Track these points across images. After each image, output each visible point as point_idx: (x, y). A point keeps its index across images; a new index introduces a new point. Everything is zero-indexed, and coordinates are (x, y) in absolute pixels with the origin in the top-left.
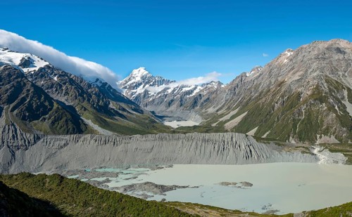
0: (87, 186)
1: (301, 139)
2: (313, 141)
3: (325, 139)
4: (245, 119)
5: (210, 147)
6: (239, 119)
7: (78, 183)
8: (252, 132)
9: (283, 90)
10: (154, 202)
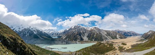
0: (39, 47)
1: (75, 40)
2: (76, 41)
3: (78, 40)
4: (66, 37)
5: (60, 42)
6: (65, 37)
7: (37, 46)
8: (67, 39)
9: (73, 32)
10: (50, 51)
